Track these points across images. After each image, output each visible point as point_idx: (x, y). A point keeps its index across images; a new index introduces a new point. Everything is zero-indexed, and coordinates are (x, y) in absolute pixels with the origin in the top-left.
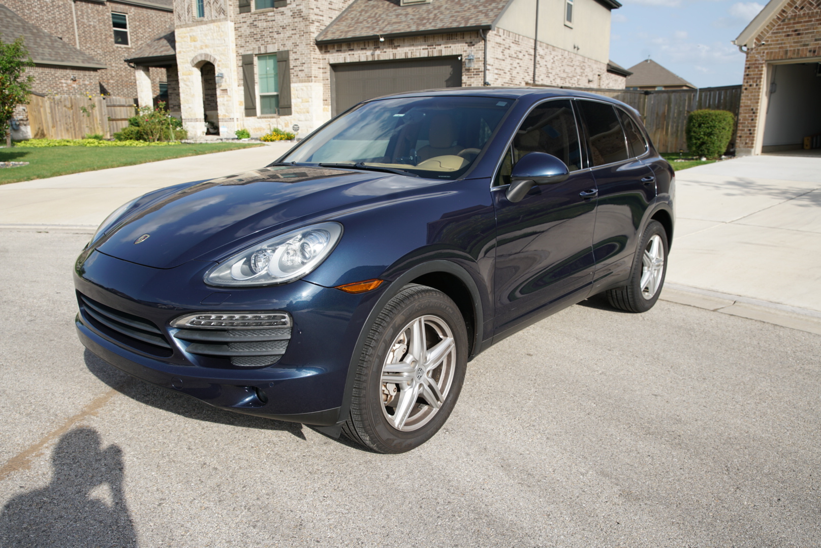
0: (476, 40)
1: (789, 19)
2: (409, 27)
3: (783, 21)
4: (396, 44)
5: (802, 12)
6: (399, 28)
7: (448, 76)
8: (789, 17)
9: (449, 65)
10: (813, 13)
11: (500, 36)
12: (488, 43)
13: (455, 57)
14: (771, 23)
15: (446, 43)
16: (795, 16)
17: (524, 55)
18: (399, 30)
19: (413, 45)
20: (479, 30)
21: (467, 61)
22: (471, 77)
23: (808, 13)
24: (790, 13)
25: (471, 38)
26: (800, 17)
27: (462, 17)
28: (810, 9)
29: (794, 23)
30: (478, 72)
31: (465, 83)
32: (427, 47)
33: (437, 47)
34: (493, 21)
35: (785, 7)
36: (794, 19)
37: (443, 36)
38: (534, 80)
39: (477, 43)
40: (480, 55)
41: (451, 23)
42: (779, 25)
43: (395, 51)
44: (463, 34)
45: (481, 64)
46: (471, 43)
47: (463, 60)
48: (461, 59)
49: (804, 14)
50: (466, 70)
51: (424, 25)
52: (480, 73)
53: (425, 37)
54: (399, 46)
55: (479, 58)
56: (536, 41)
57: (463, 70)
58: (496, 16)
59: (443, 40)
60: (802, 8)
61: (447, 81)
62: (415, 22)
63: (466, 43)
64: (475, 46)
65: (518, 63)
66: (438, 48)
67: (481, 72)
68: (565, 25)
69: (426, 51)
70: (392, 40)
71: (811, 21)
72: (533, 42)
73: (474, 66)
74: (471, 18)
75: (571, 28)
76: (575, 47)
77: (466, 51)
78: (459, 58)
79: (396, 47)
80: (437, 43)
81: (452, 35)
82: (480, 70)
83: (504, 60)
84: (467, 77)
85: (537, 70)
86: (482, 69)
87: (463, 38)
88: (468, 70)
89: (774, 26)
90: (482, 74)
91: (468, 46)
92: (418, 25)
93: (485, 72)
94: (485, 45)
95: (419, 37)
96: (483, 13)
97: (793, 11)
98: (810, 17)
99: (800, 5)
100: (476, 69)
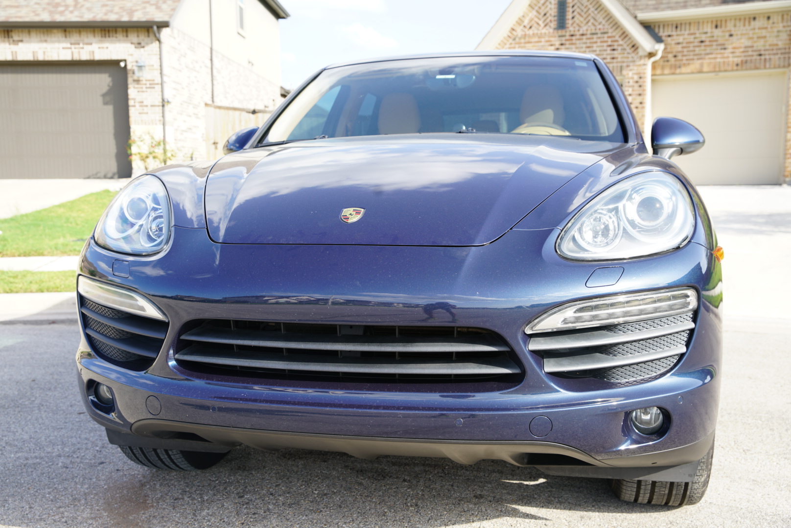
0: (147, 40)
1: (520, 38)
2: (37, 15)
3: (514, 39)
4: (16, 38)
5: (531, 32)
6: (19, 14)
7: (105, 89)
8: (520, 35)
9: (105, 72)
10: (541, 33)
11: (175, 38)
12: (164, 46)
13: (116, 63)
14: (502, 41)
15: (101, 42)
16: (525, 35)
17: (201, 67)
18: (20, 17)
19: (46, 41)
20: (152, 27)
21: (136, 68)
22: (143, 92)
23: (537, 34)
24: (519, 32)
25: (138, 36)
26: (529, 36)
27: (121, 8)
28: (538, 29)
29: (526, 43)
30: (152, 86)
31: (134, 99)
32: (69, 45)
33: (86, 47)
34: (171, 16)
35: (514, 25)
36: (525, 38)
37: (94, 32)
38: (213, 101)
39: (147, 44)
40: (155, 61)
41: (106, 14)
42: (511, 44)
43: (14, 48)
44: (127, 31)
45: (157, 74)
46: (139, 44)
47: (129, 67)
48: (126, 66)
49: (533, 34)
50: (134, 81)
51: (62, 13)
52: (156, 86)
53: (65, 31)
54: (22, 41)
55: (153, 66)
56: (211, 49)
57: (130, 80)
58: (173, 10)
59: (94, 36)
60: (531, 27)
61: (104, 95)
62: (44, 9)
63: (132, 43)
64: (146, 48)
65: (196, 77)
66: (88, 48)
67: (158, 84)
68: (239, 33)
69: (69, 51)
70: (8, 32)
71: (541, 42)
72: (209, 50)
73: (146, 75)
74: (136, 10)
75: (244, 37)
76: (249, 62)
77: (131, 55)
78: (122, 64)
79: (16, 42)
80: (86, 40)
81: (109, 31)
82: (156, 82)
83: (180, 71)
84: (136, 90)
85: (215, 87)
86: (158, 80)
87: (127, 36)
88: (137, 81)
89: (506, 44)
90: (158, 88)
91: (135, 47)
92: (51, 13)
93: (162, 84)
94: (160, 48)
95: (55, 31)
96: (152, 5)
97: (523, 31)
98: (539, 37)
99: (528, 24)
100: (149, 80)
